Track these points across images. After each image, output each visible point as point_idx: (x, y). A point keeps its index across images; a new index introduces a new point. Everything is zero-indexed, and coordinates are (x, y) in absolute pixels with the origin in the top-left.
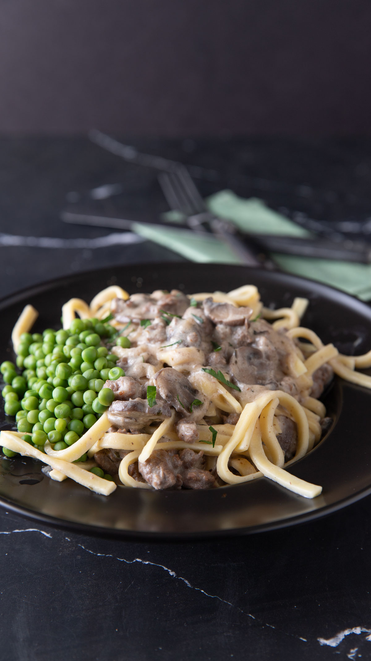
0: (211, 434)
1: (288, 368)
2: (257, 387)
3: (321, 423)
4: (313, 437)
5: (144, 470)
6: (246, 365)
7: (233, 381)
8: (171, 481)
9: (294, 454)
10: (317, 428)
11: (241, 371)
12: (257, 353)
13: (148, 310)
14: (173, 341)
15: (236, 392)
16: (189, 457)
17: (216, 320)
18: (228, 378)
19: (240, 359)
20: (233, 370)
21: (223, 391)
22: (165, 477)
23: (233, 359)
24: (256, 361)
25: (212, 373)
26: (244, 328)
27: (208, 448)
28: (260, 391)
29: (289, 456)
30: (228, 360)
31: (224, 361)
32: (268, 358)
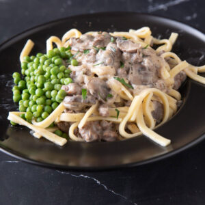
0: (116, 112)
1: (160, 75)
2: (142, 86)
3: (177, 104)
4: (172, 111)
5: (81, 132)
6: (137, 74)
7: (130, 84)
8: (95, 137)
9: (161, 121)
10: (174, 106)
11: (135, 77)
12: (143, 68)
13: (88, 44)
14: (99, 62)
15: (131, 89)
16: (105, 124)
17: (123, 50)
18: (127, 82)
19: (134, 71)
20: (130, 77)
21: (124, 89)
22: (91, 136)
23: (130, 71)
24: (143, 72)
25: (118, 79)
26: (137, 54)
27: (114, 120)
28: (144, 89)
29: (159, 121)
30: (128, 72)
31: (126, 72)
32: (149, 70)
